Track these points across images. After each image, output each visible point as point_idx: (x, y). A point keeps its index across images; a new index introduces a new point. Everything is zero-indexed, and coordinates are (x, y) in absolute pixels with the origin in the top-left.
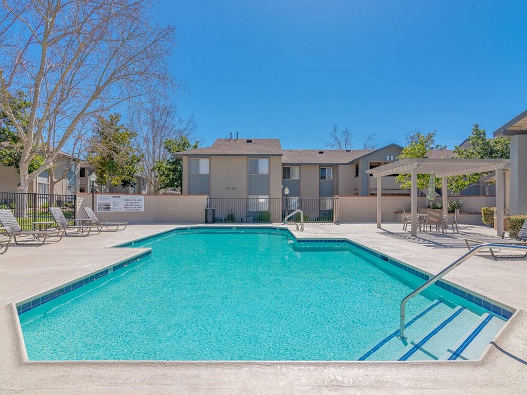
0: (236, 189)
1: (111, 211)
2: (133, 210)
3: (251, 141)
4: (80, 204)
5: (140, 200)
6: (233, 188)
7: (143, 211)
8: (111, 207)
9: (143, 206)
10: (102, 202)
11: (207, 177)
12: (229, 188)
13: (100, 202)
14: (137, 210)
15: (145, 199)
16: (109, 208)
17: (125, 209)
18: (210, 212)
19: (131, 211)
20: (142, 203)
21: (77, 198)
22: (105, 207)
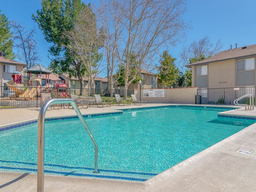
0: (226, 82)
1: (149, 97)
2: (159, 96)
3: (246, 48)
4: (136, 94)
5: (162, 91)
6: (224, 82)
7: (164, 97)
8: (149, 95)
9: (164, 94)
10: (145, 93)
11: (206, 77)
12: (221, 83)
13: (144, 93)
14: (161, 96)
15: (165, 91)
16: (148, 96)
17: (156, 96)
18: (198, 97)
19: (158, 97)
20: (163, 93)
21: (135, 91)
22: (147, 95)
